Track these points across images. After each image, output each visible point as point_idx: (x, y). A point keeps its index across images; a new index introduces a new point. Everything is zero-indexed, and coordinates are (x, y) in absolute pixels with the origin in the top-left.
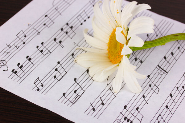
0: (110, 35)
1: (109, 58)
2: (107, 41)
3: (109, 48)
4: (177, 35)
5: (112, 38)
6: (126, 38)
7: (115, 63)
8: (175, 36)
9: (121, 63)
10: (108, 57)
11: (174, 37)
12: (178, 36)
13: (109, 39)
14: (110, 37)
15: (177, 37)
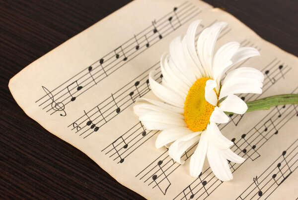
0: (191, 87)
1: (186, 122)
2: (185, 94)
3: (187, 106)
4: (288, 96)
5: (193, 91)
6: (218, 96)
7: (195, 131)
8: (285, 97)
9: (204, 131)
10: (184, 120)
11: (283, 99)
12: (290, 98)
13: (187, 93)
14: (190, 90)
15: (288, 99)
